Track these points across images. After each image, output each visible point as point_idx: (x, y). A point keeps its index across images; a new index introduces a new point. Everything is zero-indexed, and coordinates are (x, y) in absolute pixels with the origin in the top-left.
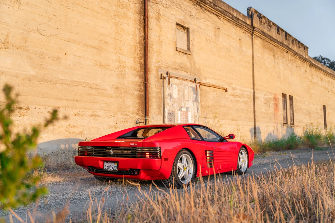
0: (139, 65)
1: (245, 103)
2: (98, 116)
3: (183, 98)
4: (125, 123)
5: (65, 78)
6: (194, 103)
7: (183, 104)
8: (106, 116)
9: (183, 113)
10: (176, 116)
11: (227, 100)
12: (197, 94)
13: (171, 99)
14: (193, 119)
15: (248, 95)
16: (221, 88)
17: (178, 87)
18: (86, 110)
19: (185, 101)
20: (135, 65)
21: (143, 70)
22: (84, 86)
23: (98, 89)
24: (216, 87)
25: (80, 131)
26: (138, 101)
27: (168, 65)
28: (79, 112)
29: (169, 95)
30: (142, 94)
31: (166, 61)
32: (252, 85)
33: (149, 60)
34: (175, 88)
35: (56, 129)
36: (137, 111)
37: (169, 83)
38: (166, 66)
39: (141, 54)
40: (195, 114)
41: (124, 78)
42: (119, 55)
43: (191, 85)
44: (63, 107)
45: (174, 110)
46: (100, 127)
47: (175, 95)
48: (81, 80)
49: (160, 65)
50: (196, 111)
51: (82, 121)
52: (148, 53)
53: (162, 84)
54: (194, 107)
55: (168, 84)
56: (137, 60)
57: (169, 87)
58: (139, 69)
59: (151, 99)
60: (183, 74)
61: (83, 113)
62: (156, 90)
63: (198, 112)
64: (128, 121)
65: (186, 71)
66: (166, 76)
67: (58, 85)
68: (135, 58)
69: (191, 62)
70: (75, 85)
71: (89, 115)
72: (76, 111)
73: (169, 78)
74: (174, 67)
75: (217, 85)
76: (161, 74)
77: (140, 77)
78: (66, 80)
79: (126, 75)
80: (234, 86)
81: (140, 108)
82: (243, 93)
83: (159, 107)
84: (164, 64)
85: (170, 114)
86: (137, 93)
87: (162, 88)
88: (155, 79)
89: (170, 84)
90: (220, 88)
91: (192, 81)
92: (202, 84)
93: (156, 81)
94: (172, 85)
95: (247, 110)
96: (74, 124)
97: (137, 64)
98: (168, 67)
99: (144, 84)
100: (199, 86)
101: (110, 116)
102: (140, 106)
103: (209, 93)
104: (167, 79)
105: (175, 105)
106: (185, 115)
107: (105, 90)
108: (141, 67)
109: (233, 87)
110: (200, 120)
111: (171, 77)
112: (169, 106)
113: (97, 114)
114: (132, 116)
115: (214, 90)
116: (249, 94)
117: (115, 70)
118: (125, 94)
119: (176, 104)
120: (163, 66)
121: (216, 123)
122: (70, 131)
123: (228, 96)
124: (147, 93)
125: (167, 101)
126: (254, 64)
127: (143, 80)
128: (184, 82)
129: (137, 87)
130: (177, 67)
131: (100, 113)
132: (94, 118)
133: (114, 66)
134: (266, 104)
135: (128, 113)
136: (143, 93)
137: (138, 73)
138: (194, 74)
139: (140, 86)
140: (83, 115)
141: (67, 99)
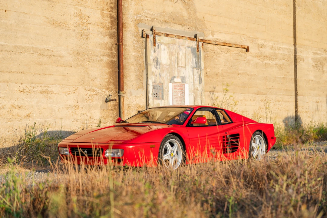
0: (109, 19)
1: (280, 67)
2: (52, 92)
3: (176, 64)
4: (90, 101)
5: (6, 44)
6: (193, 71)
7: (176, 73)
8: (64, 93)
9: (176, 85)
10: (165, 90)
11: (249, 64)
12: (198, 57)
13: (158, 66)
14: (193, 93)
15: (285, 55)
16: (239, 46)
17: (168, 48)
18: (34, 85)
19: (179, 68)
20: (104, 19)
21: (115, 26)
22: (32, 52)
23: (51, 56)
24: (230, 45)
25: (28, 113)
26: (108, 70)
27: (153, 17)
28: (25, 88)
29: (154, 60)
30: (114, 60)
31: (149, 12)
32: (292, 39)
33: (124, 11)
34: (164, 50)
36: (106, 84)
37: (155, 43)
38: (150, 18)
39: (111, 3)
40: (195, 86)
41: (87, 39)
42: (80, 8)
43: (188, 43)
44: (4, 82)
45: (162, 82)
46: (54, 107)
47: (164, 59)
48: (28, 45)
49: (141, 17)
50: (197, 82)
51: (29, 100)
52: (122, 2)
53: (144, 45)
54: (194, 76)
55: (153, 44)
56: (106, 12)
57: (155, 49)
58: (110, 24)
59: (127, 67)
60: (177, 28)
61: (31, 89)
62: (135, 54)
63: (200, 83)
64: (94, 98)
65: (181, 25)
66: (149, 32)
68: (103, 10)
69: (189, 10)
70: (20, 52)
71: (39, 91)
72: (21, 86)
73: (155, 36)
74: (162, 19)
75: (233, 41)
76: (143, 31)
77: (111, 36)
79: (91, 35)
80: (261, 42)
81: (111, 80)
82: (277, 52)
83: (139, 78)
84: (147, 15)
85: (156, 88)
86: (106, 59)
87: (145, 50)
88: (134, 38)
89: (156, 45)
90: (237, 46)
91: (190, 39)
92: (207, 42)
93: (134, 40)
94: (158, 45)
95: (284, 78)
96: (19, 105)
97: (106, 18)
98: (153, 20)
99: (117, 46)
100: (203, 45)
101: (68, 93)
102: (112, 78)
103: (218, 54)
104: (151, 37)
105: (163, 75)
106: (179, 89)
107: (61, 57)
108: (112, 22)
109: (259, 44)
110: (203, 95)
111: (157, 35)
112: (154, 76)
113: (50, 89)
114: (100, 91)
115: (227, 49)
116: (286, 53)
117: (74, 28)
118: (89, 61)
119: (165, 73)
120: (146, 19)
121: (227, 99)
122: (14, 114)
123: (249, 58)
124: (121, 59)
125: (152, 68)
126: (297, 6)
127: (115, 41)
128: (178, 40)
129: (107, 50)
130: (167, 19)
131: (55, 89)
132: (46, 95)
133: (73, 24)
134: (317, 67)
135: (94, 88)
136: (116, 59)
137: (108, 31)
138: (194, 28)
139: (111, 49)
140: (31, 92)
141: (9, 71)
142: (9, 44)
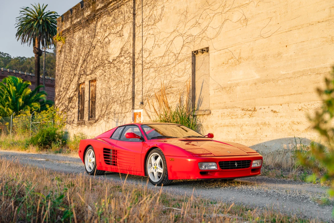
5: (287, 72)
18: (312, 103)
25: (306, 128)
28: (303, 107)
35: (280, 127)
44: (285, 103)
61: (309, 107)
67: (280, 82)
70: (298, 76)
71: (317, 108)
72: (300, 105)
78: (288, 73)
96: (298, 121)
122: (294, 129)
140: (308, 109)
141: (289, 94)
142: (289, 72)
